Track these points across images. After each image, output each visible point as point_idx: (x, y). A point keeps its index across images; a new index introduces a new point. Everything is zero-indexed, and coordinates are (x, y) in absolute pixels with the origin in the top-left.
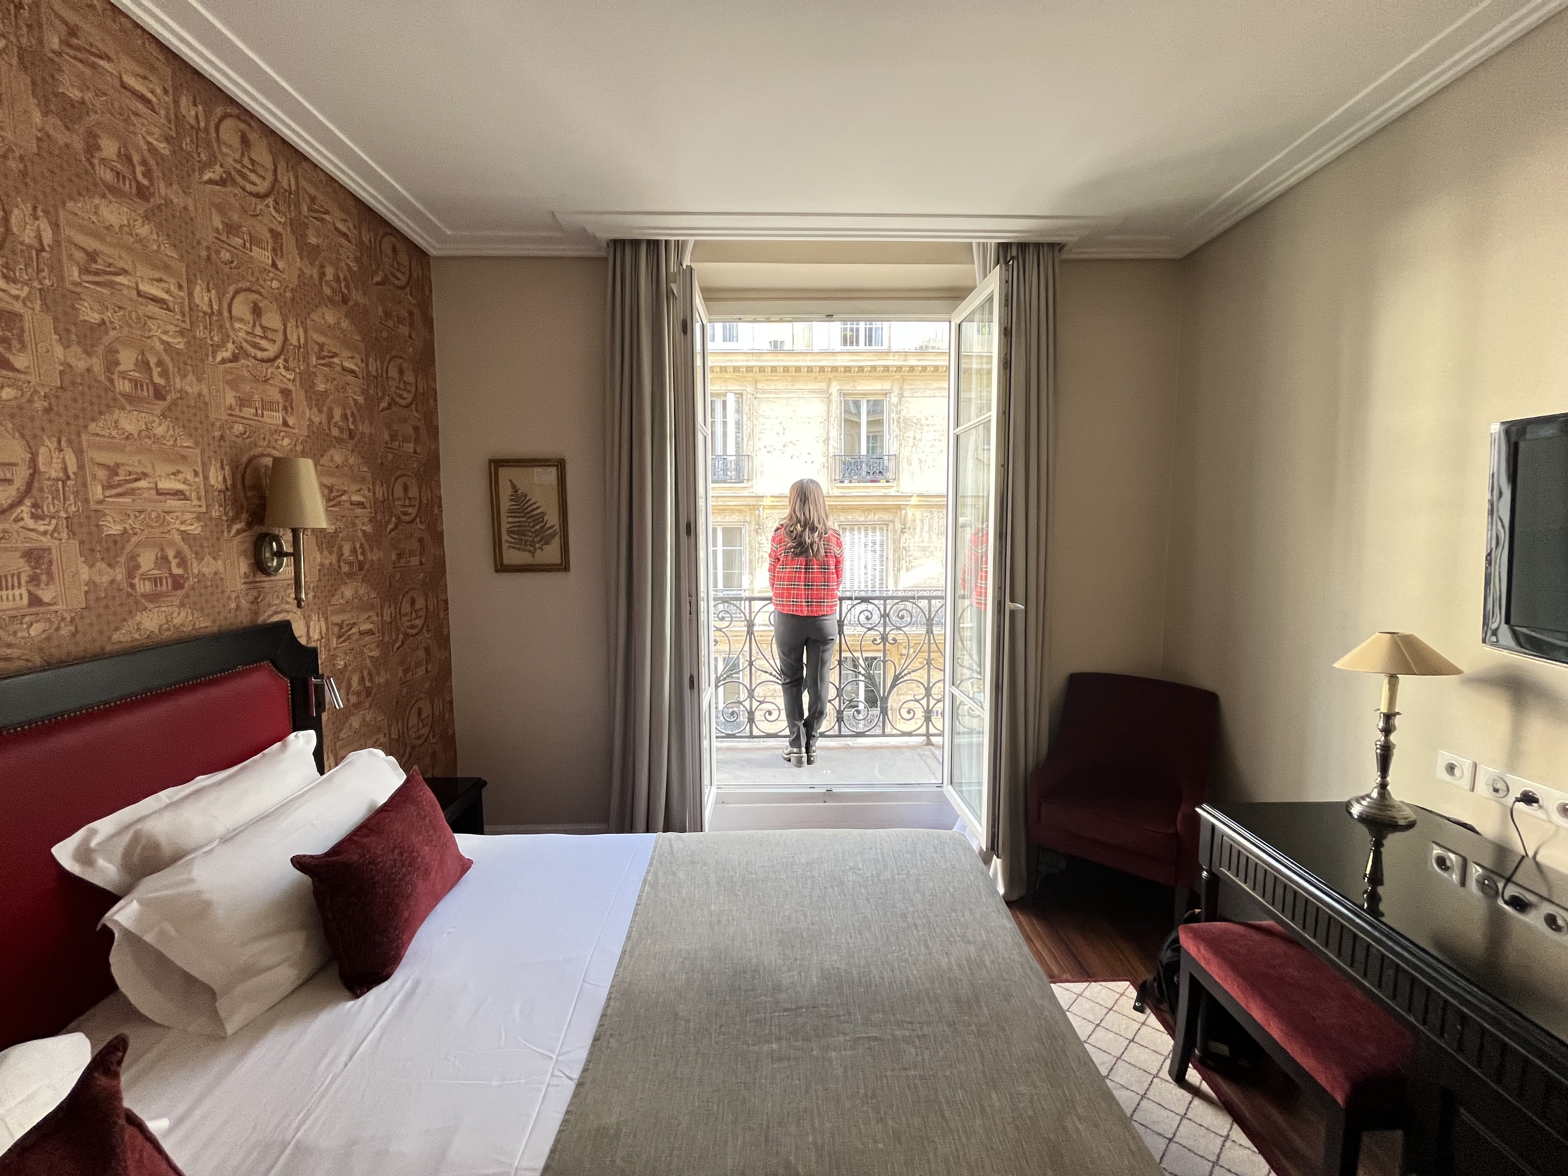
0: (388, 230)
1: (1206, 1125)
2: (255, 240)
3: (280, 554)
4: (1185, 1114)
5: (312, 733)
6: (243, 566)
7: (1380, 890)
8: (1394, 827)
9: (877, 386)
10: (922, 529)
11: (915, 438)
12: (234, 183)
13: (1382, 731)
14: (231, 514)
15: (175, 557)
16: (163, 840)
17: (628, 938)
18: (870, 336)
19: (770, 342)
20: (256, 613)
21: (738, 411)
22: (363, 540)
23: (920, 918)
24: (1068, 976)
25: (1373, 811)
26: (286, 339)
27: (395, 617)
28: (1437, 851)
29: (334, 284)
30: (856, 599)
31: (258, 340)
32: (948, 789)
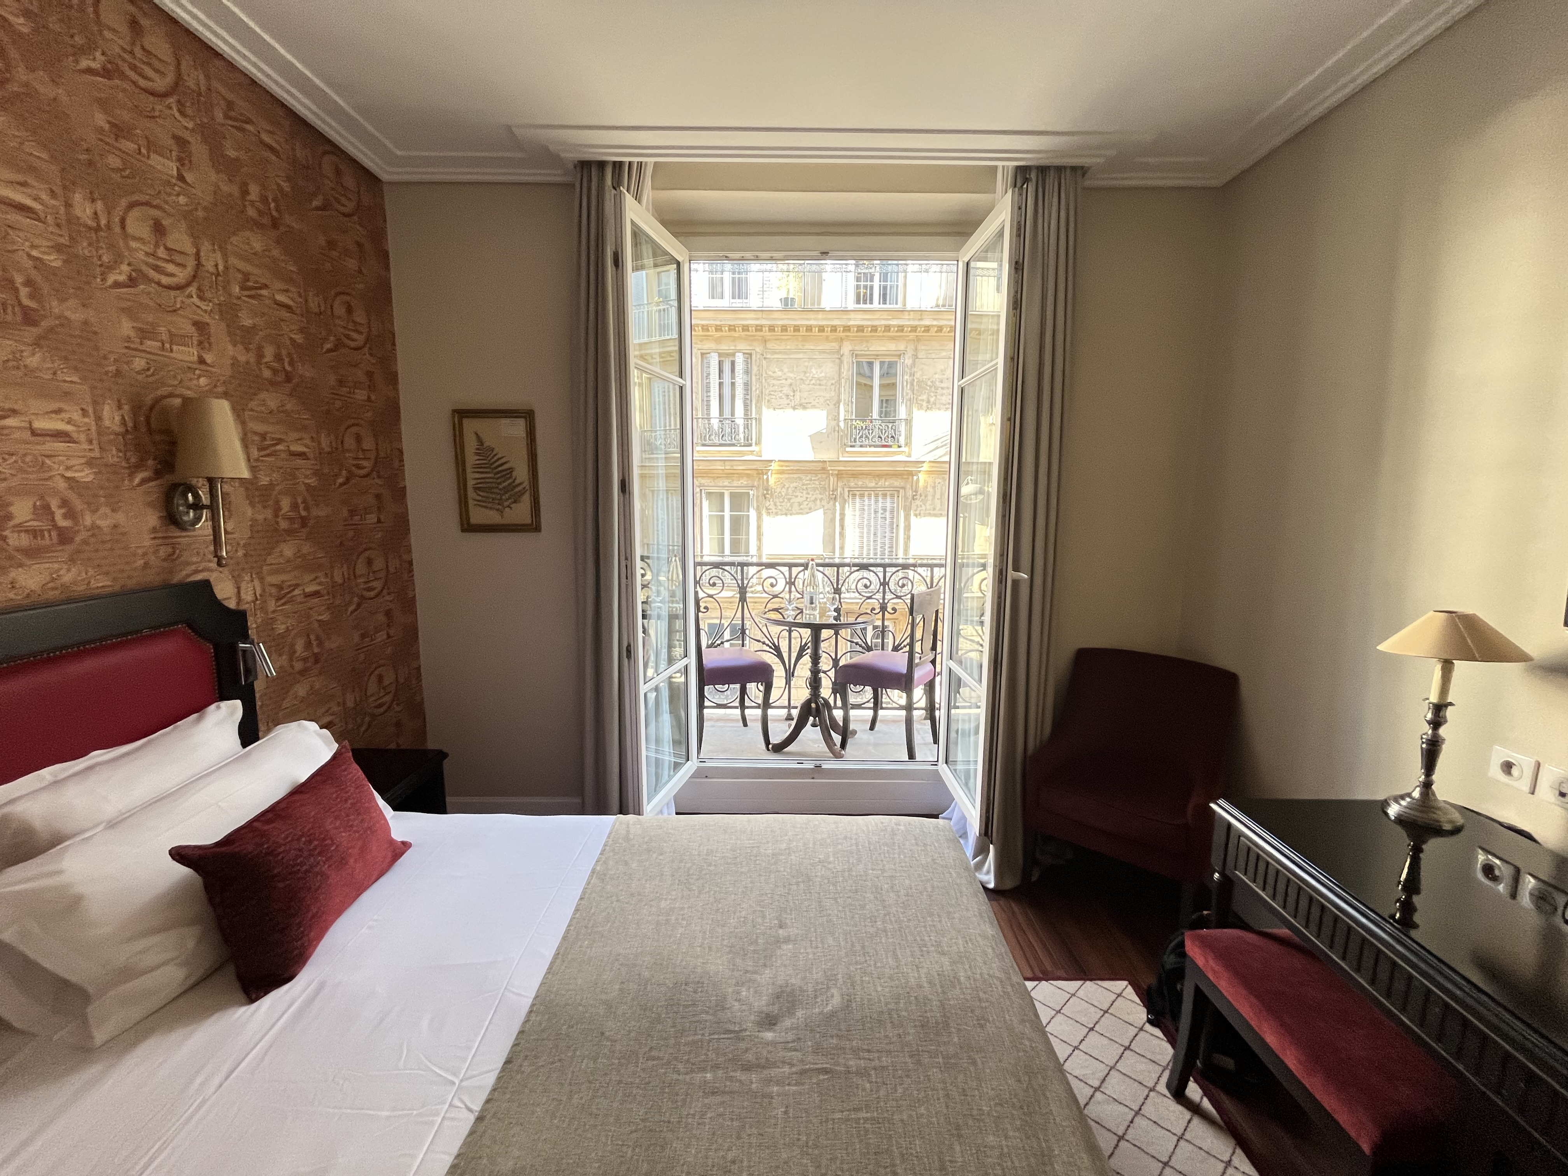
0: (328, 148)
1: (1205, 1148)
2: (152, 146)
3: (197, 506)
4: (1183, 1134)
5: (238, 703)
6: (153, 519)
7: (1416, 899)
8: (1437, 831)
9: (892, 346)
10: (934, 496)
11: (928, 402)
12: (123, 76)
13: (1429, 724)
14: (133, 460)
15: (60, 507)
16: (38, 824)
17: (564, 938)
18: (885, 295)
19: (781, 300)
20: (171, 572)
21: (747, 372)
22: (305, 493)
23: (891, 922)
24: (1061, 973)
25: (1412, 812)
26: (199, 265)
27: (349, 579)
28: (1481, 857)
29: (261, 207)
30: (855, 565)
31: (160, 263)
32: (943, 768)
